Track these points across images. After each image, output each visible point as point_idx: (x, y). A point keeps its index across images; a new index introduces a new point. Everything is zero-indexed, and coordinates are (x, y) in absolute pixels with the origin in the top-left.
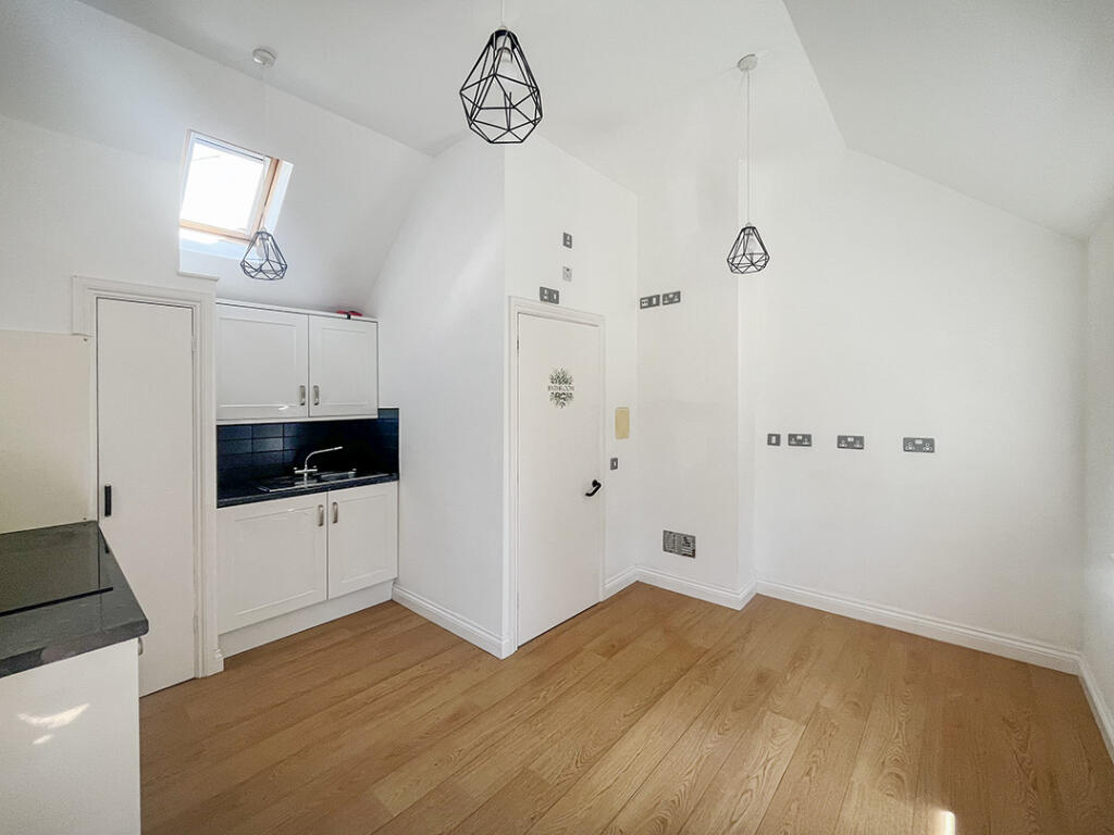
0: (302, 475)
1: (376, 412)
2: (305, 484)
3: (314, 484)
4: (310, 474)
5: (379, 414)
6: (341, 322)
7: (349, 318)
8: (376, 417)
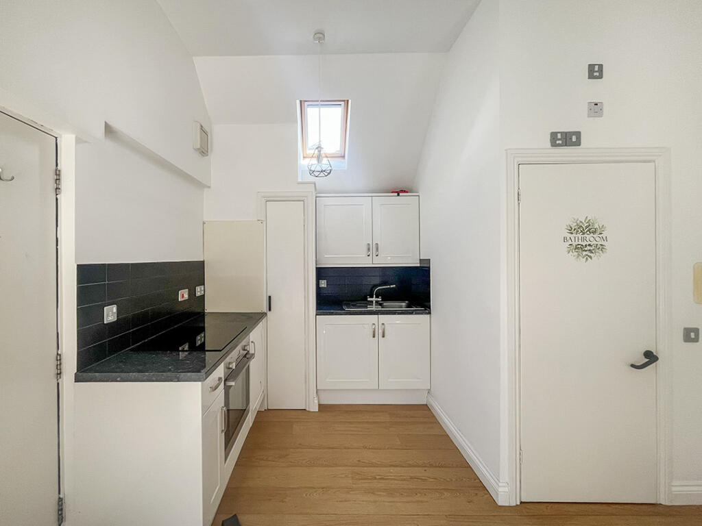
0: (372, 302)
1: (419, 262)
2: (374, 308)
3: (380, 308)
4: (376, 302)
5: (420, 263)
6: (394, 199)
7: (398, 195)
8: (419, 265)
